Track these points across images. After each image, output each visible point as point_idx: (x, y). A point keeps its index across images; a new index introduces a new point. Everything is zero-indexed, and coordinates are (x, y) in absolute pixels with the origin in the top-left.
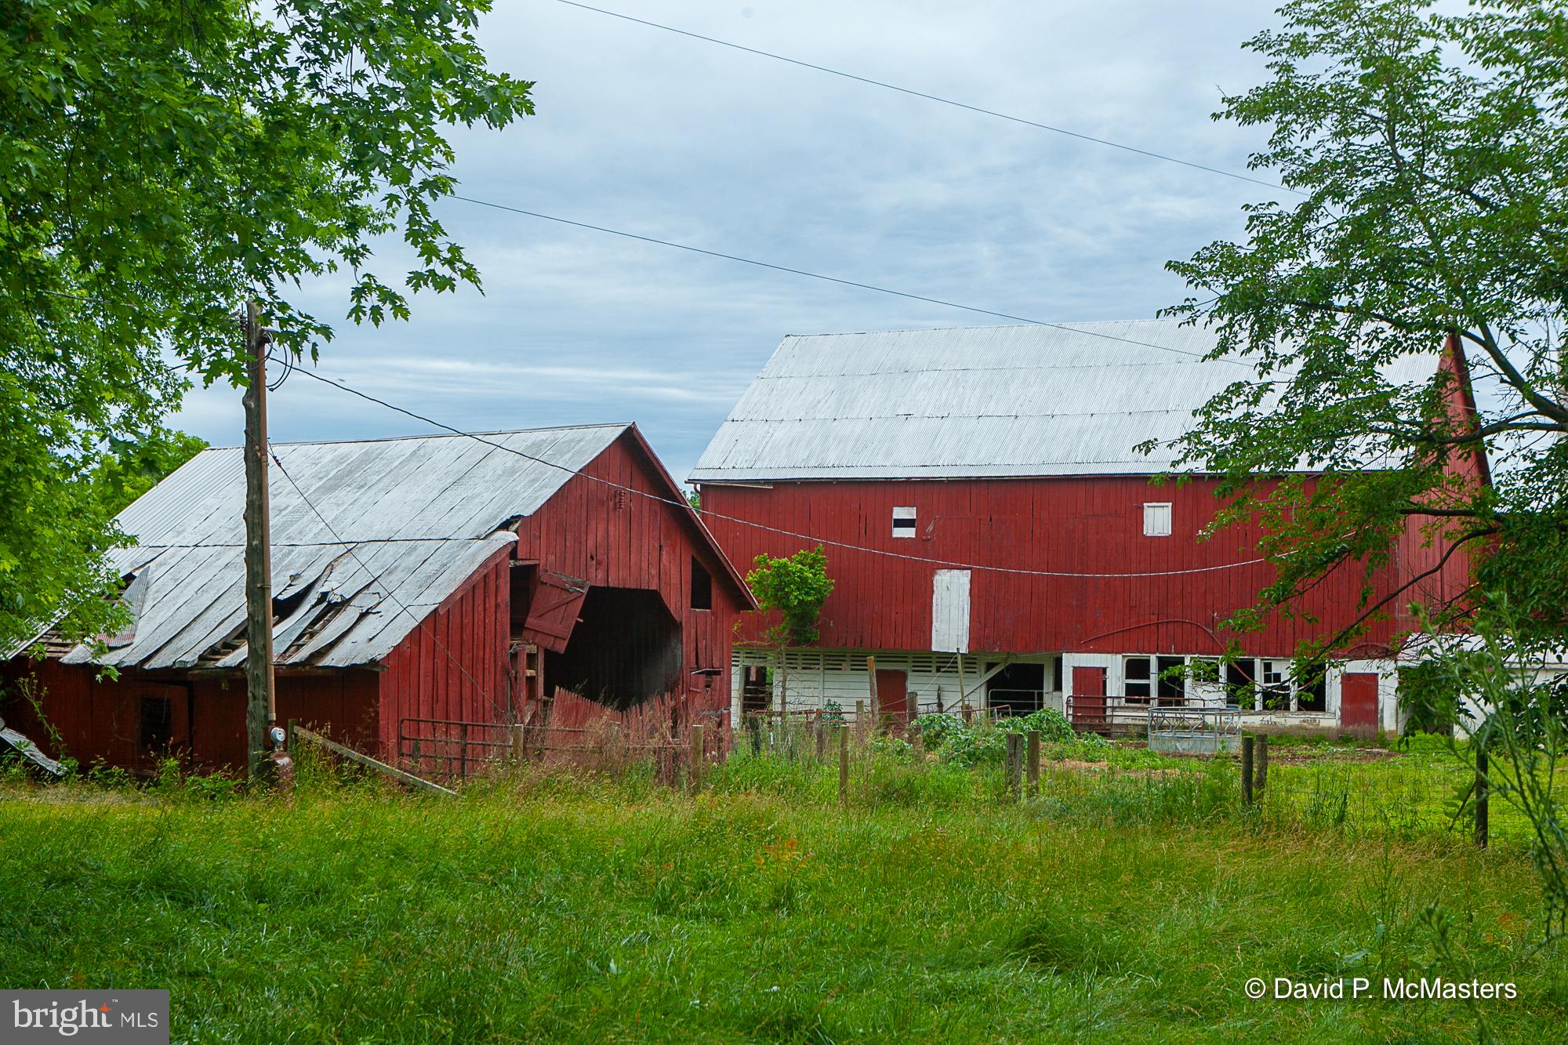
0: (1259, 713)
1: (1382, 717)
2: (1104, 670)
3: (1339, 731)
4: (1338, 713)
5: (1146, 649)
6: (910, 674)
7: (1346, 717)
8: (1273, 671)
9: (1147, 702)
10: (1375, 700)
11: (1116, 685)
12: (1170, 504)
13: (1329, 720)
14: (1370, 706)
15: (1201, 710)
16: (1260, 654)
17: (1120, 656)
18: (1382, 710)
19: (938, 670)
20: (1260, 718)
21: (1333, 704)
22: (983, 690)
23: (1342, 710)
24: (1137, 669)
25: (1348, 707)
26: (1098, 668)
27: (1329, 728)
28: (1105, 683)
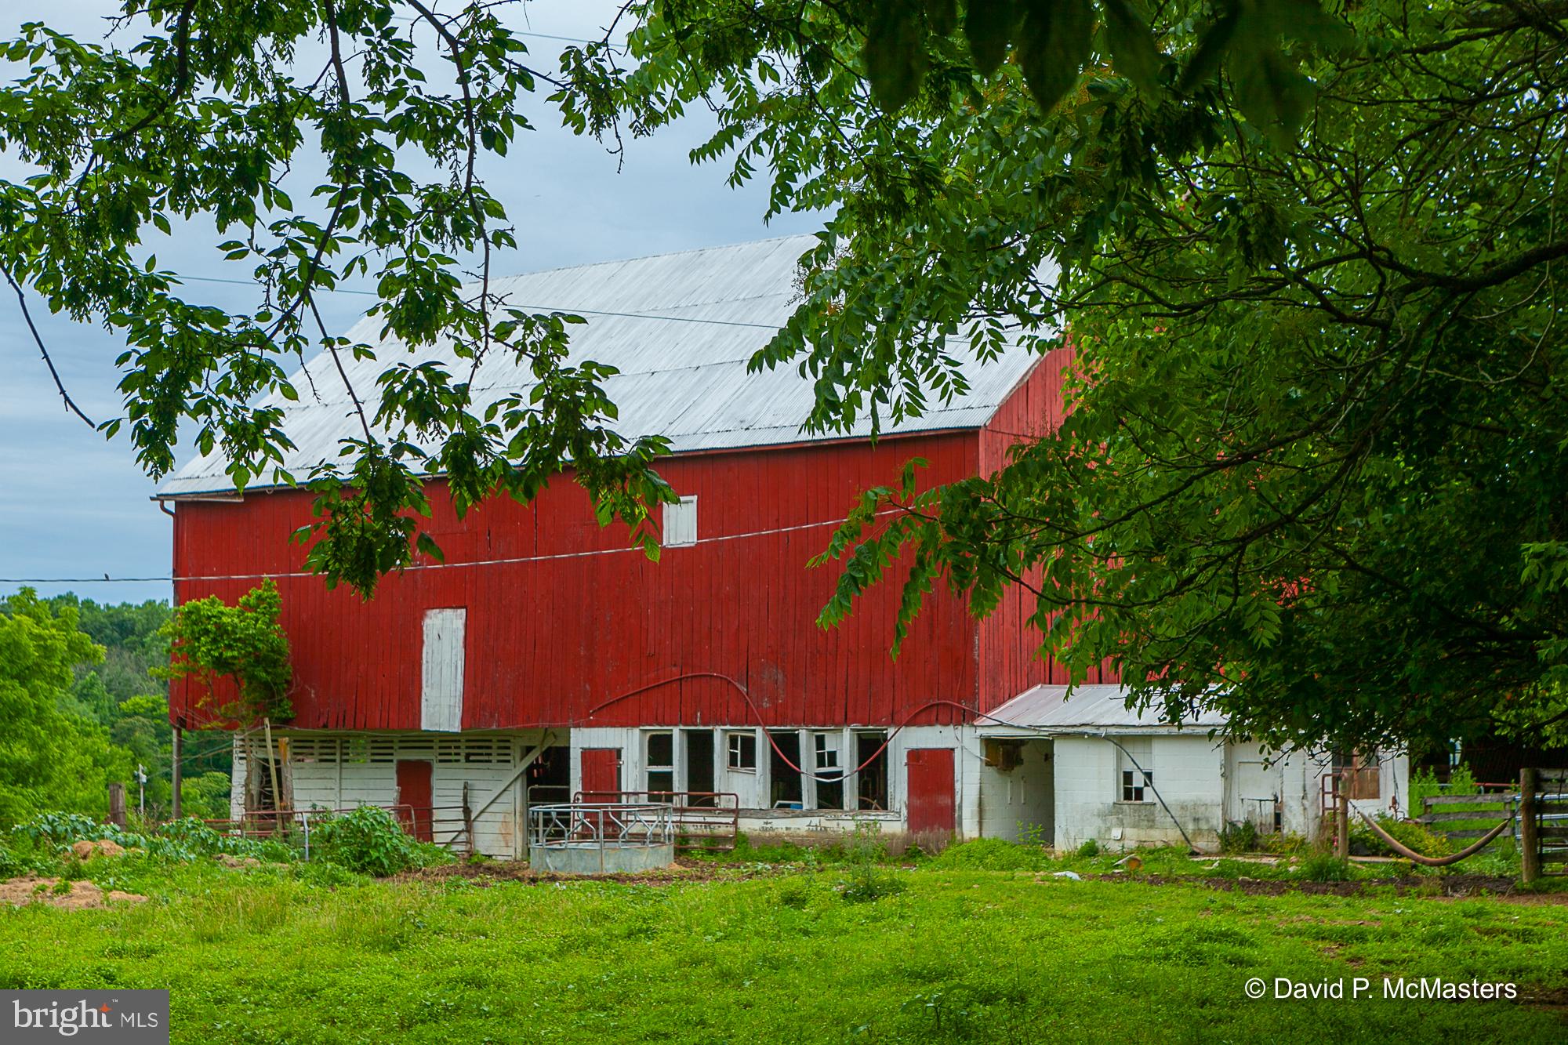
0: (809, 814)
1: (960, 817)
2: (619, 751)
3: (907, 840)
4: (904, 812)
5: (667, 718)
6: (436, 766)
7: (917, 818)
8: (828, 749)
9: (669, 799)
10: (950, 790)
11: (634, 775)
12: (695, 498)
13: (893, 824)
14: (944, 801)
15: (733, 811)
16: (805, 722)
17: (636, 731)
18: (960, 807)
19: (468, 760)
20: (807, 820)
21: (898, 797)
22: (518, 785)
23: (909, 807)
24: (659, 749)
25: (917, 802)
26: (610, 750)
27: (893, 836)
28: (619, 770)
